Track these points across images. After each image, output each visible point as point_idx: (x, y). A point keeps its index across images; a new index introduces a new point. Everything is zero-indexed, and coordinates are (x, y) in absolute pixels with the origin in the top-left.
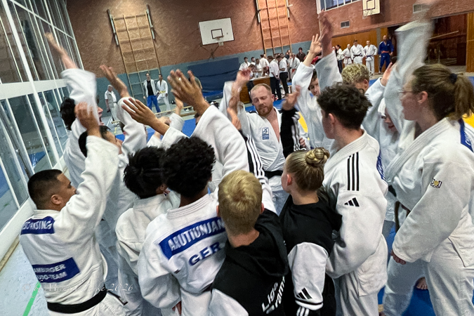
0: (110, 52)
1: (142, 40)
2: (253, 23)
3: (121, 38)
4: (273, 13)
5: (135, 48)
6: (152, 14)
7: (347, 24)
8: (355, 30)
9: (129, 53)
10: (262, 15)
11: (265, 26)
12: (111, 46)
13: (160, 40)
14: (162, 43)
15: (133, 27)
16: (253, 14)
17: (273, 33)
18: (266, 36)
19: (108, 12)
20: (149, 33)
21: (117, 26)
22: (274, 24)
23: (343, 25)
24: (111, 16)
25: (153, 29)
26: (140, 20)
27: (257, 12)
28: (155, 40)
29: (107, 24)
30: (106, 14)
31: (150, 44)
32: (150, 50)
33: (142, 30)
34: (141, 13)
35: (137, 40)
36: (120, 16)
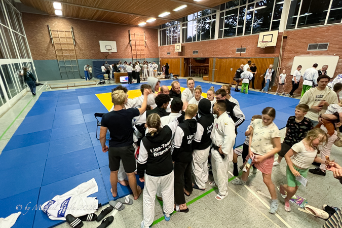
0: (48, 48)
1: (68, 44)
2: (128, 46)
3: (55, 41)
4: (138, 43)
5: (63, 47)
6: (74, 31)
7: (170, 53)
8: (172, 57)
9: (60, 50)
10: (132, 43)
11: (133, 48)
12: (49, 45)
13: (78, 46)
14: (79, 48)
15: (63, 36)
16: (128, 41)
17: (137, 52)
18: (134, 53)
19: (48, 26)
20: (72, 41)
21: (53, 34)
22: (138, 48)
23: (168, 53)
24: (50, 29)
25: (74, 39)
26: (67, 33)
27: (130, 41)
28: (75, 45)
29: (47, 32)
30: (46, 27)
31: (73, 47)
32: (72, 50)
33: (68, 39)
34: (68, 30)
35: (65, 44)
36: (56, 30)
